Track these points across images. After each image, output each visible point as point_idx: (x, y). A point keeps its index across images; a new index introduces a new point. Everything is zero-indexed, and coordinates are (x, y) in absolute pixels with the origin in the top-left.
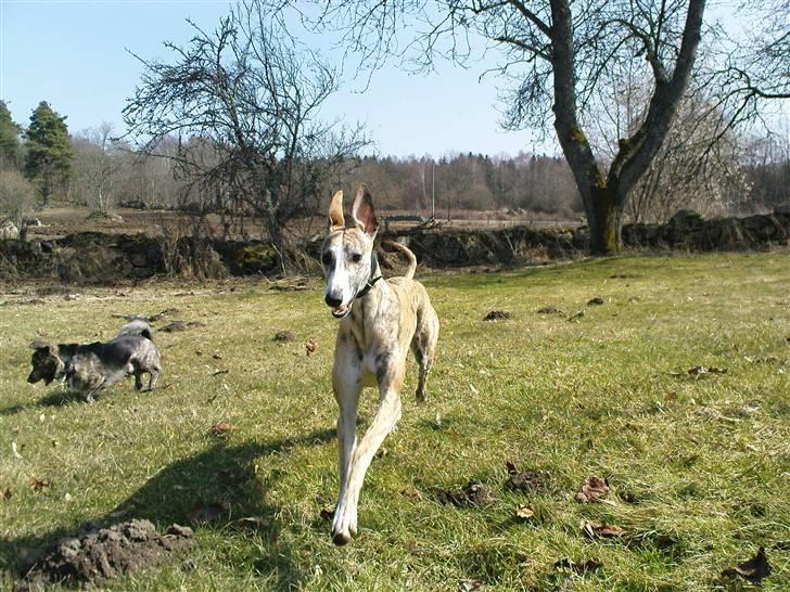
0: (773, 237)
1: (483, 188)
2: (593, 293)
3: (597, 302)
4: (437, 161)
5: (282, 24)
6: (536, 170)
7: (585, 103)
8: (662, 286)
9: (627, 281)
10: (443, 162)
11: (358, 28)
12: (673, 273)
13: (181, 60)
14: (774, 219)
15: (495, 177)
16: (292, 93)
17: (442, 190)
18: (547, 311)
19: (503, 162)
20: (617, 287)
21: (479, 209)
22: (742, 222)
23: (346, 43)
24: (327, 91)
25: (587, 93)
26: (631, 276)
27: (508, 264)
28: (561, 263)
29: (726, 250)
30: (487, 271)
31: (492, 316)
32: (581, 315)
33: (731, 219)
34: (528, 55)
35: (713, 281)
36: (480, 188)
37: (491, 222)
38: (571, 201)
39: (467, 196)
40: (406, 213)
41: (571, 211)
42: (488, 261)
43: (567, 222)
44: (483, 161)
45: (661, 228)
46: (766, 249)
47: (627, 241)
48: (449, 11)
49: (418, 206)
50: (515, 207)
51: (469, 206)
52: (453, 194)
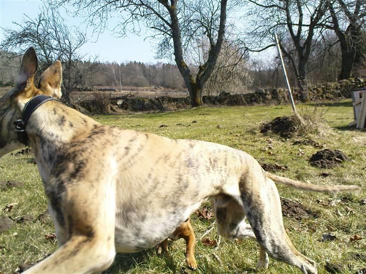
0: (255, 101)
1: (142, 77)
2: (194, 119)
3: (194, 122)
4: (120, 64)
5: (58, 12)
6: (165, 70)
7: (185, 50)
8: (216, 117)
9: (205, 116)
10: (122, 65)
11: (92, 16)
12: (220, 113)
13: (21, 30)
14: (255, 95)
15: (147, 72)
16: (67, 42)
17: (124, 77)
18: (179, 125)
19: (150, 66)
20: (201, 118)
21: (141, 86)
22: (244, 95)
23: (87, 22)
24: (82, 43)
25: (186, 46)
26: (206, 114)
27: (161, 110)
28: (181, 110)
29: (239, 105)
30: (154, 113)
31: (162, 126)
32: (190, 125)
33: (240, 95)
34: (162, 33)
35: (233, 116)
36: (141, 77)
37: (148, 92)
38: (182, 84)
39: (135, 81)
40: (108, 88)
41: (182, 88)
42: (153, 109)
43: (181, 93)
44: (142, 65)
45: (216, 97)
46: (253, 105)
47: (204, 102)
48: (131, 15)
49: (113, 84)
50: (157, 85)
51: (137, 85)
52: (129, 79)
